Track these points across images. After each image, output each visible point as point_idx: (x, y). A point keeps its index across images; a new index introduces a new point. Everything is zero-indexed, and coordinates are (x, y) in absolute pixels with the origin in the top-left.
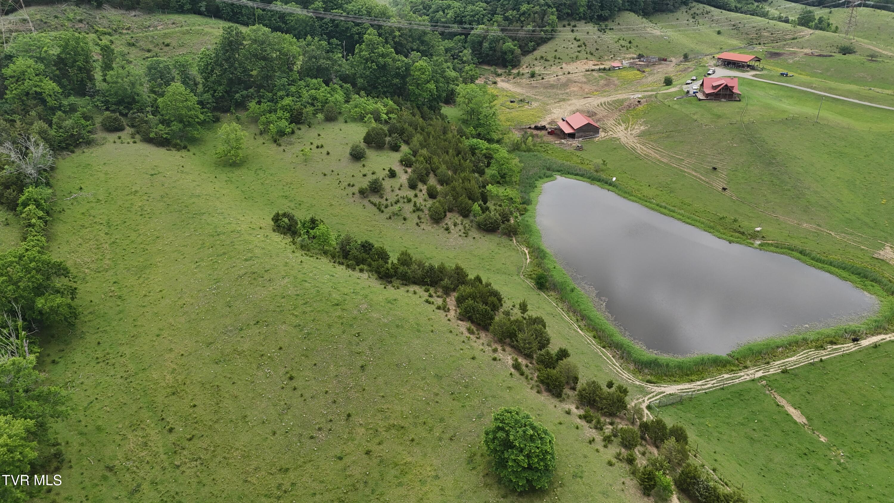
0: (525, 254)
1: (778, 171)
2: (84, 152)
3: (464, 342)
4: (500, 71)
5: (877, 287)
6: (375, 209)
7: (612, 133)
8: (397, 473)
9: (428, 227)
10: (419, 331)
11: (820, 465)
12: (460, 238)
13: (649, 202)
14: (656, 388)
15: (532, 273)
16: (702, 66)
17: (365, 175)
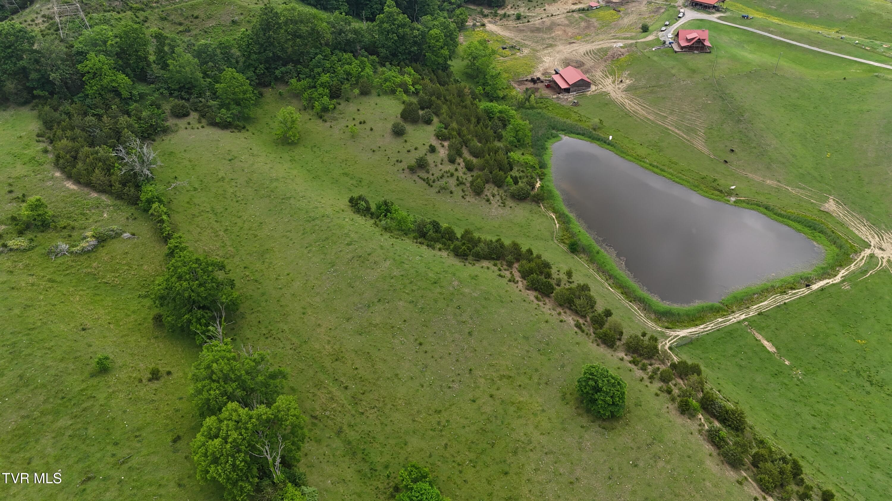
0: (554, 219)
1: (746, 129)
2: (163, 140)
3: (536, 309)
4: (486, 11)
5: (823, 237)
6: (424, 184)
7: (601, 87)
9: (471, 199)
10: (502, 302)
11: (786, 381)
12: (500, 209)
13: (643, 162)
14: (672, 333)
15: (563, 238)
16: (671, 7)
17: (409, 151)
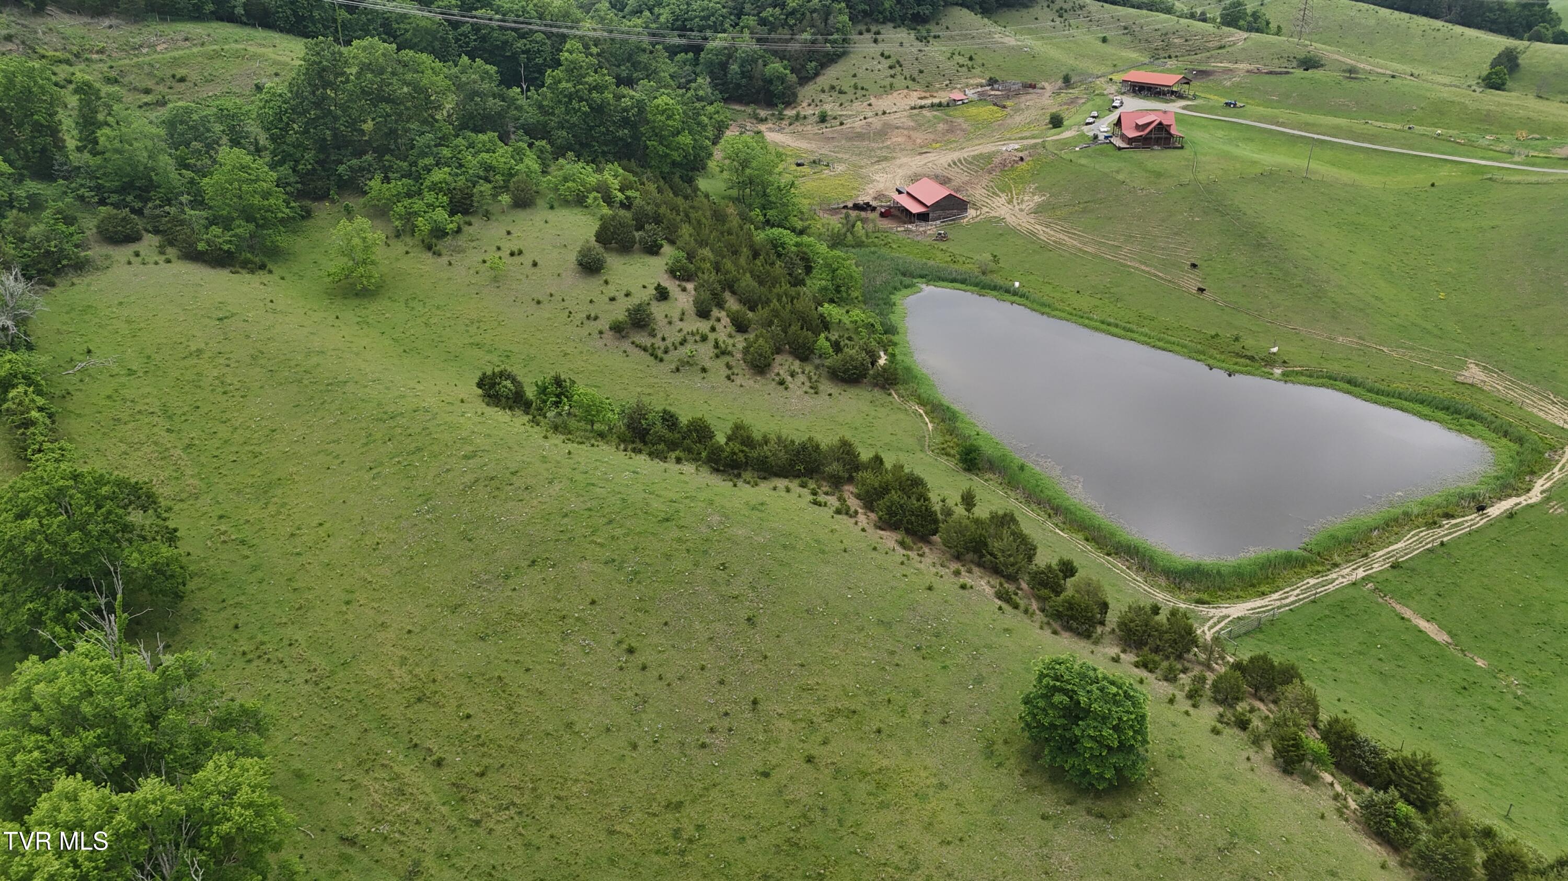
0: (921, 415)
1: (1276, 257)
2: (73, 284)
3: (902, 563)
4: (763, 113)
5: (1480, 427)
6: (646, 357)
7: (987, 210)
8: (871, 787)
9: (745, 380)
10: (823, 552)
12: (806, 397)
13: (1088, 318)
14: (1213, 611)
15: (945, 446)
16: (1098, 95)
17: (613, 299)
